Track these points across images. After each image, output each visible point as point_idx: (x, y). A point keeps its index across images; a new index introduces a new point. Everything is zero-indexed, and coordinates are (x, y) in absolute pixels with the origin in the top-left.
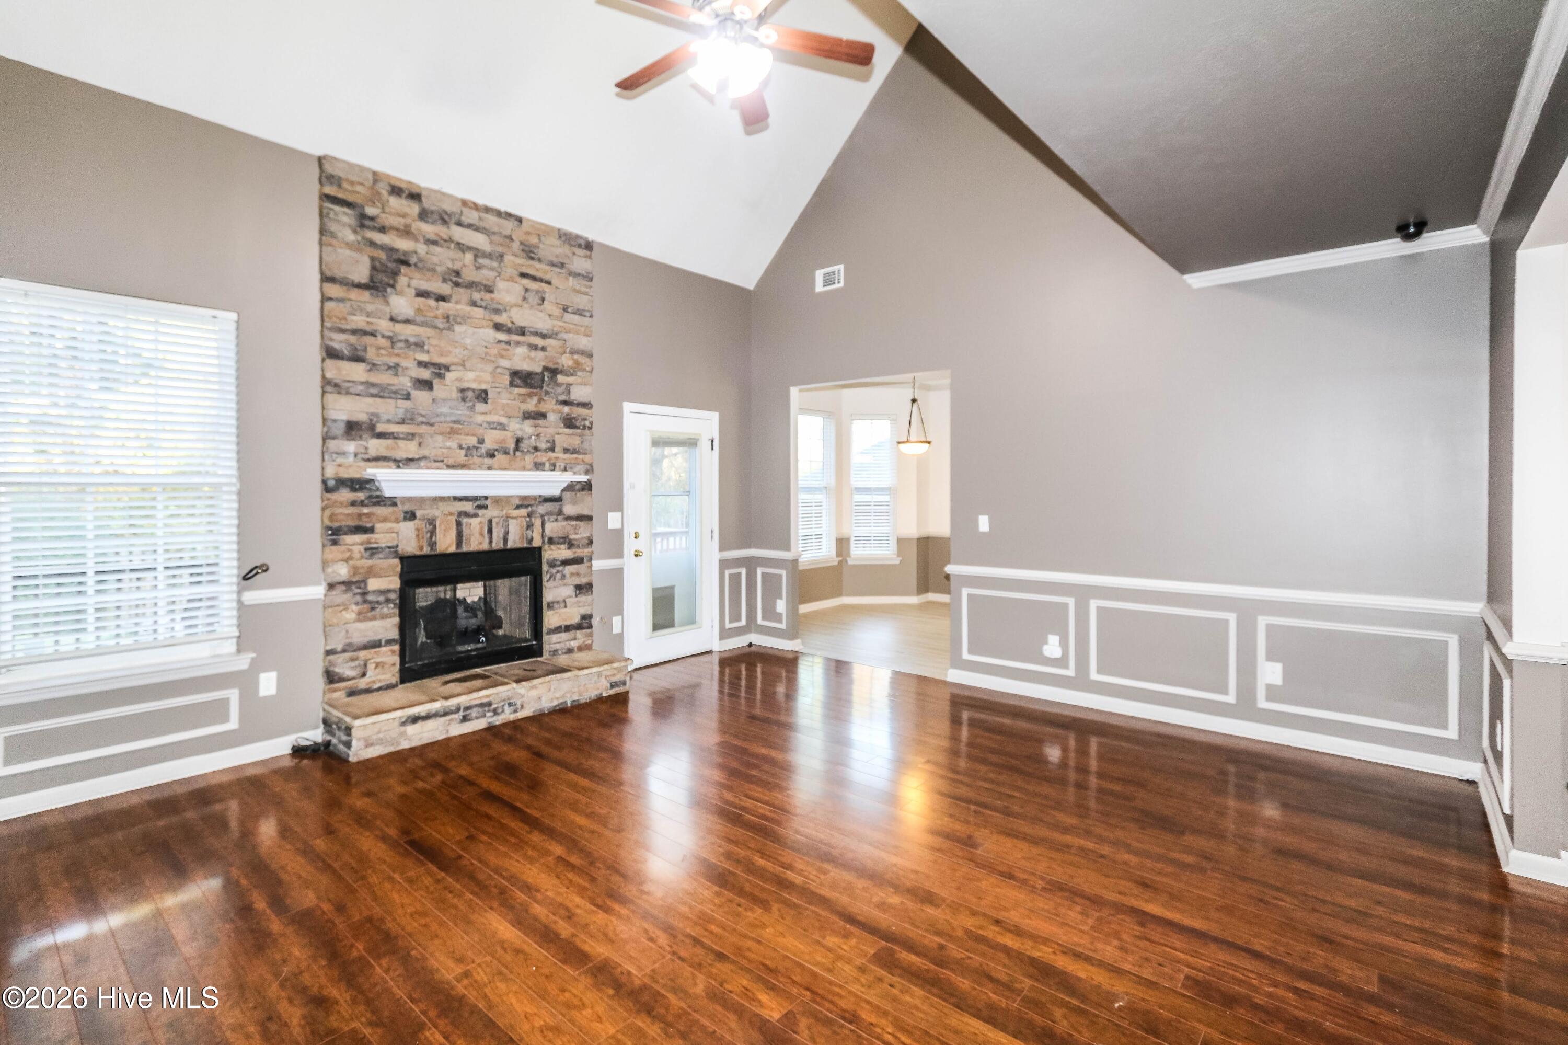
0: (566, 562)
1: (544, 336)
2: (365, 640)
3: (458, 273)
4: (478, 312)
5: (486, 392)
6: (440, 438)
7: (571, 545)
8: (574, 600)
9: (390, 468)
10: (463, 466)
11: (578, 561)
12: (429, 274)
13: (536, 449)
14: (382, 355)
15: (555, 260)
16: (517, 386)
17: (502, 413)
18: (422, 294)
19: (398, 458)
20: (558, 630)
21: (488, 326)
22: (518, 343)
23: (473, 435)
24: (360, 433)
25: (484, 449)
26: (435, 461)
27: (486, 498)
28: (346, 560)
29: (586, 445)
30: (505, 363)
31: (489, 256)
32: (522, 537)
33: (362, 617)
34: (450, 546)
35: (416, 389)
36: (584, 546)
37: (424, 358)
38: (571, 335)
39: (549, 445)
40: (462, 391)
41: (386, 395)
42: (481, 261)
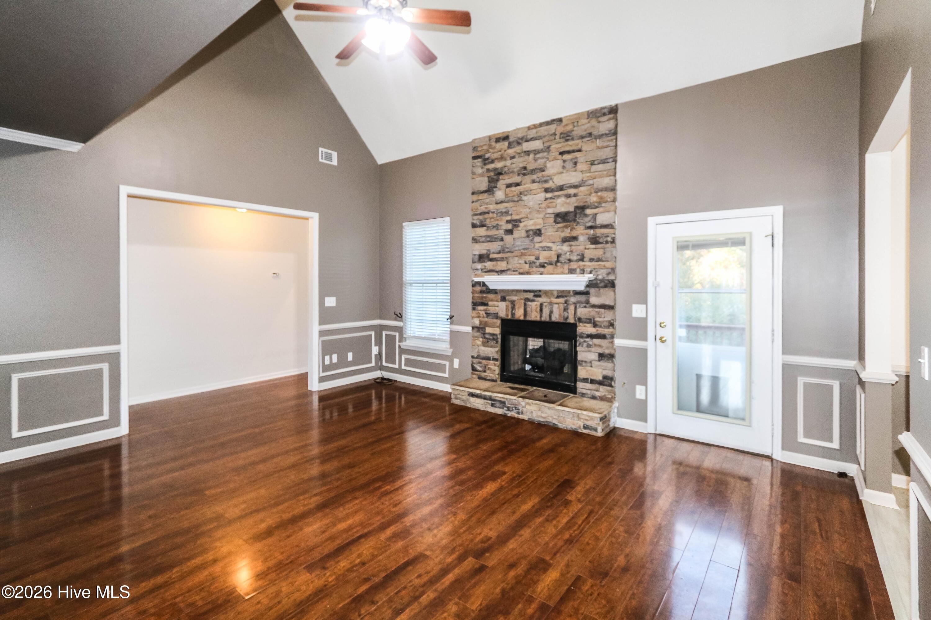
0: (591, 336)
1: (576, 187)
2: (484, 355)
3: (525, 168)
4: (535, 186)
5: (539, 230)
6: (516, 259)
7: (595, 325)
8: (598, 363)
9: (494, 275)
10: (528, 273)
11: (602, 337)
12: (511, 175)
13: (570, 261)
14: (492, 221)
15: (584, 133)
16: (558, 223)
17: (548, 240)
18: (509, 186)
19: (497, 270)
20: (585, 380)
21: (541, 192)
22: (558, 196)
23: (533, 255)
24: (484, 259)
25: (538, 263)
26: (514, 271)
27: (540, 291)
28: (479, 317)
29: (608, 255)
30: (550, 211)
31: (542, 151)
32: (560, 315)
33: (483, 344)
34: (521, 316)
35: (505, 235)
36: (606, 327)
37: (509, 218)
38: (595, 180)
39: (579, 257)
40: (527, 231)
41: (493, 240)
42: (538, 156)
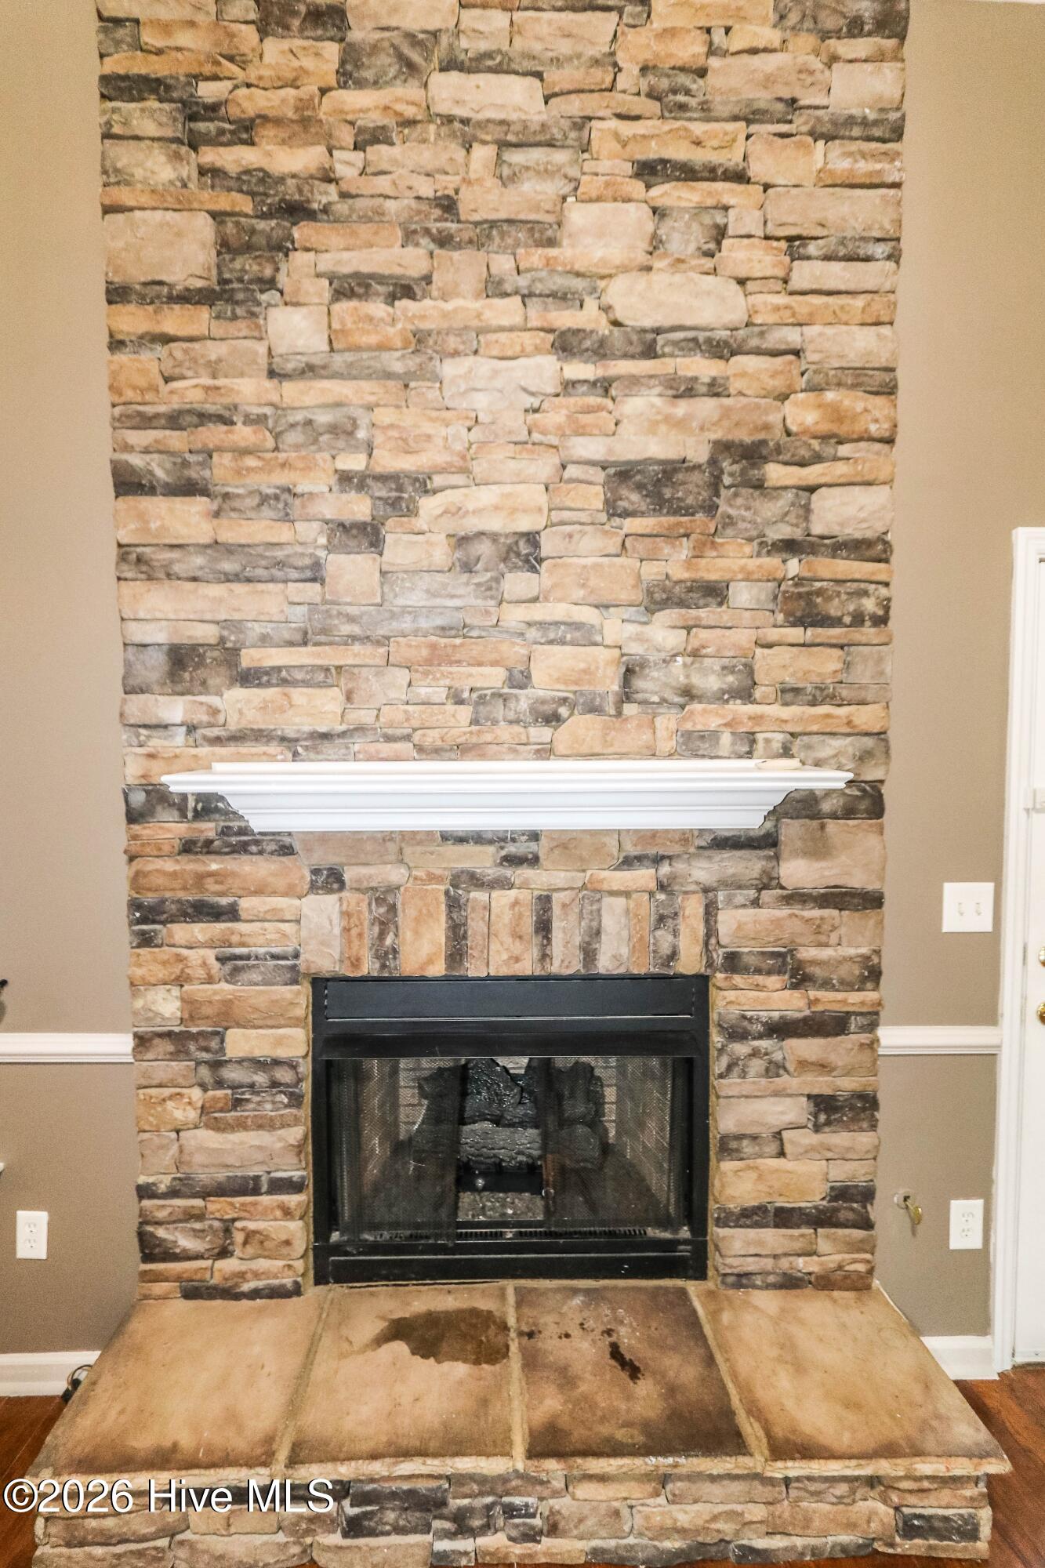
0: (782, 1029)
1: (722, 350)
2: (222, 1175)
3: (448, 205)
4: (507, 311)
5: (532, 538)
6: (402, 676)
7: (800, 978)
8: (808, 1138)
9: (272, 758)
10: (463, 750)
11: (830, 1025)
12: (365, 231)
13: (689, 694)
14: (249, 470)
15: (763, 98)
16: (627, 514)
17: (581, 593)
18: (349, 288)
19: (290, 733)
20: (752, 1216)
21: (538, 350)
22: (634, 382)
23: (495, 663)
24: (202, 673)
25: (524, 701)
26: (389, 739)
27: (535, 836)
28: (180, 981)
29: (862, 674)
30: (592, 448)
31: (541, 137)
32: (639, 946)
33: (209, 1117)
34: (430, 961)
35: (330, 548)
36: (847, 985)
37: (355, 462)
38: (811, 331)
39: (730, 681)
40: (462, 541)
41: (260, 572)
42: (516, 157)
